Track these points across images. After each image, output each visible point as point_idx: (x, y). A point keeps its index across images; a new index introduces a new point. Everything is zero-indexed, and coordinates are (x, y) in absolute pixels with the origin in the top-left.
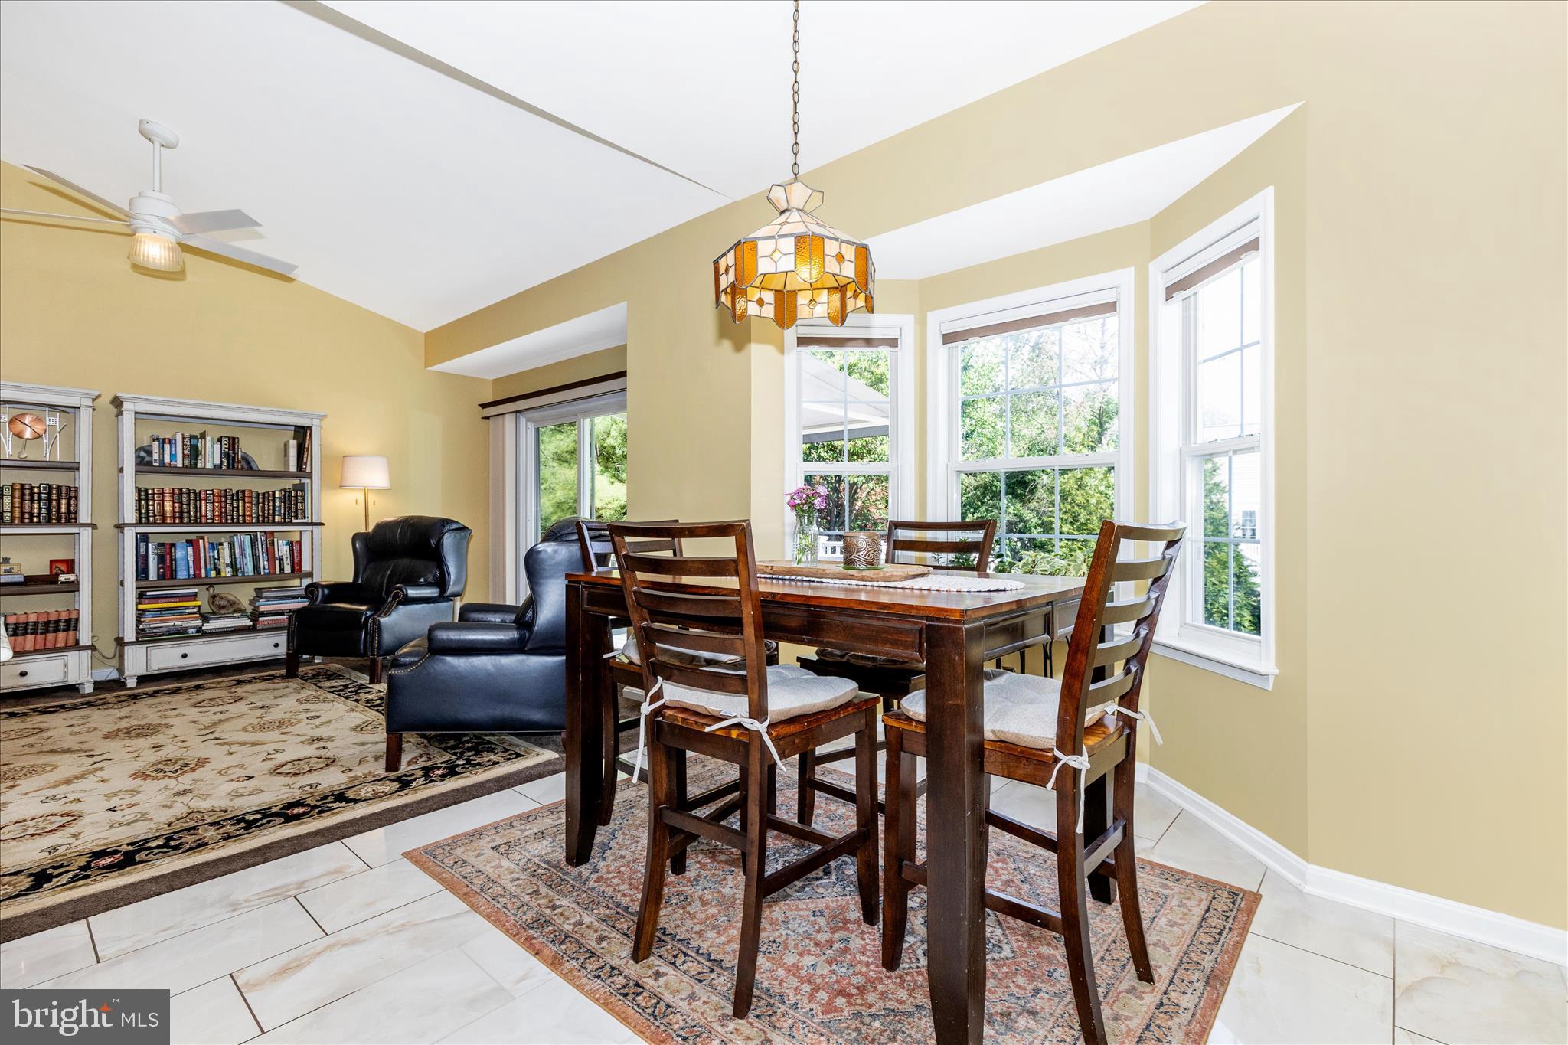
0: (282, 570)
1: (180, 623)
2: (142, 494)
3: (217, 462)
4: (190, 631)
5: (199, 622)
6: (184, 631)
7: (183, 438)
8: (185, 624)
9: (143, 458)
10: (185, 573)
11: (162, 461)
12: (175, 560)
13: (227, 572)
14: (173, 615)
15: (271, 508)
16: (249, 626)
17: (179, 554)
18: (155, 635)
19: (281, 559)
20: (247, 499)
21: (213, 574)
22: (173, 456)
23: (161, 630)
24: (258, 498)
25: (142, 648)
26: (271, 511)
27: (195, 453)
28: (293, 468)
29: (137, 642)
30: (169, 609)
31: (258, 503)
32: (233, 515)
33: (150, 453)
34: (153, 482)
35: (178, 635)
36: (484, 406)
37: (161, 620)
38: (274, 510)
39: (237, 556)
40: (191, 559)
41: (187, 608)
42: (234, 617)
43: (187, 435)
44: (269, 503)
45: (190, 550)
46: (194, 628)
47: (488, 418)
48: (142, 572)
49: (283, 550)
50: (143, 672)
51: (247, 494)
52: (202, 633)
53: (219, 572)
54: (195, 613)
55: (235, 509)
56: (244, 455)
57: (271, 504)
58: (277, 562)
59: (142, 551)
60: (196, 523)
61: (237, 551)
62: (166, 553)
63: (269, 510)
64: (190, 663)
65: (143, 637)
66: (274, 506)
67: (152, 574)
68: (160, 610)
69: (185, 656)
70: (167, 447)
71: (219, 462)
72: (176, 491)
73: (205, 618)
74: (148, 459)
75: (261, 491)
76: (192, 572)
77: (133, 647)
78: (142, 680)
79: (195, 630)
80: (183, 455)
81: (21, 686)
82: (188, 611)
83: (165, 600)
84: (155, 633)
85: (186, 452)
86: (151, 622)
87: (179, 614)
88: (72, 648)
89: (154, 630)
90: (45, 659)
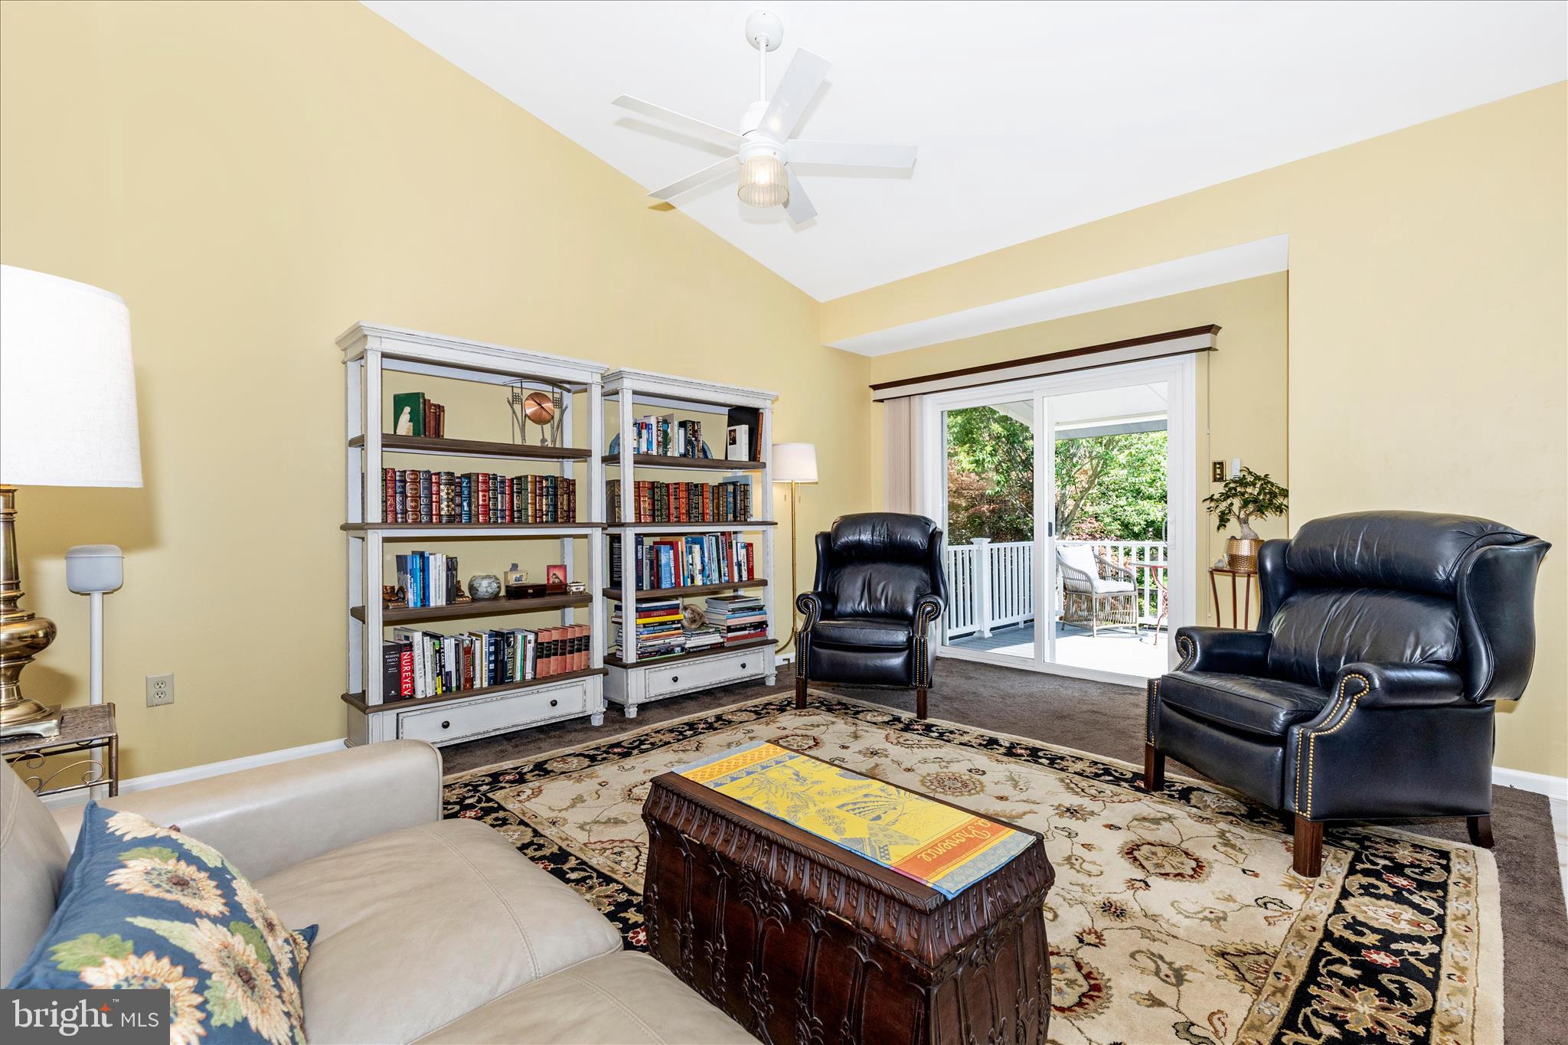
0: (740, 577)
1: (668, 641)
3: (682, 451)
4: (676, 650)
5: (682, 640)
6: (670, 650)
7: (656, 423)
8: (673, 642)
10: (668, 580)
11: (640, 449)
12: (661, 567)
13: (699, 581)
14: (663, 631)
15: (725, 504)
16: (721, 644)
17: (664, 558)
18: (650, 655)
19: (739, 565)
20: (706, 494)
21: (689, 582)
22: (649, 443)
23: (655, 649)
24: (713, 492)
25: (640, 671)
26: (725, 509)
27: (666, 439)
28: (744, 458)
29: (637, 665)
30: (661, 624)
31: (714, 499)
32: (694, 513)
34: (642, 475)
35: (667, 654)
36: (875, 387)
37: (655, 637)
38: (727, 507)
39: (706, 561)
40: (672, 565)
41: (673, 622)
42: (709, 634)
43: (660, 419)
44: (723, 499)
45: (672, 554)
46: (679, 646)
47: (882, 401)
48: (639, 582)
49: (741, 553)
50: (642, 700)
51: (704, 488)
52: (685, 653)
53: (693, 580)
54: (679, 629)
56: (703, 443)
57: (725, 500)
58: (736, 568)
59: (639, 555)
61: (706, 554)
62: (655, 558)
64: (678, 688)
65: (649, 658)
67: (646, 584)
68: (653, 625)
69: (675, 679)
70: (644, 432)
71: (685, 451)
72: (649, 485)
73: (687, 635)
75: (715, 485)
76: (673, 579)
77: (635, 669)
78: (642, 707)
79: (679, 649)
80: (658, 442)
81: (551, 718)
82: (674, 626)
83: (655, 613)
84: (650, 653)
85: (660, 439)
86: (647, 639)
87: (669, 630)
88: (588, 671)
89: (650, 650)
90: (569, 685)
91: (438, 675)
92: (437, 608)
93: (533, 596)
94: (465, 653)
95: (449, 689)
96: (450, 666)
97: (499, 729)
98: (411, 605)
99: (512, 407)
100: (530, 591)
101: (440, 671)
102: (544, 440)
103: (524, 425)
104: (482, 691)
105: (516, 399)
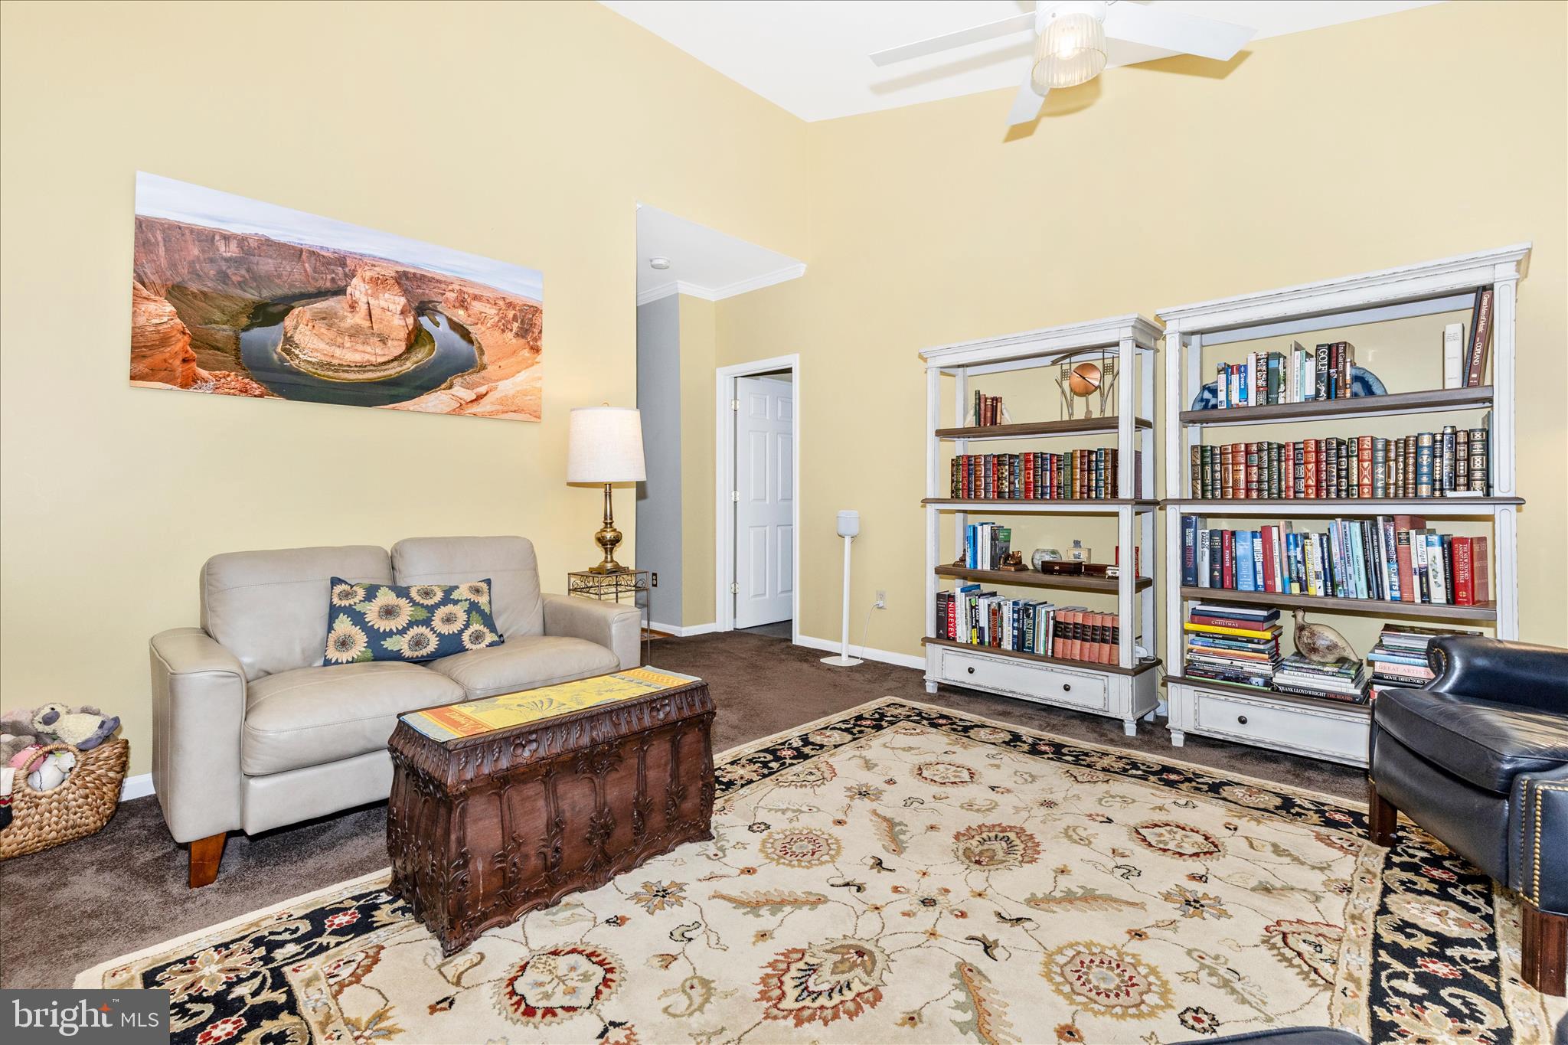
0: (1426, 596)
1: (1240, 664)
2: (1203, 457)
3: (1311, 391)
4: (1255, 680)
5: (1266, 669)
6: (1245, 677)
7: (1258, 360)
8: (1249, 667)
9: (1208, 401)
10: (1251, 579)
11: (1228, 401)
12: (1236, 558)
13: (1317, 588)
14: (1230, 648)
15: (1411, 468)
16: (1354, 697)
17: (1242, 548)
18: (1205, 674)
19: (1423, 574)
20: (1367, 455)
21: (1295, 588)
22: (1244, 391)
23: (1215, 669)
24: (1387, 450)
25: (1188, 691)
26: (1411, 476)
27: (1272, 381)
28: (1454, 380)
29: (1181, 681)
30: (1226, 637)
31: (1387, 460)
32: (1338, 484)
33: (1214, 392)
34: (1218, 436)
35: (1234, 682)
37: (1215, 653)
38: (1416, 473)
39: (1336, 558)
40: (1259, 559)
41: (1250, 640)
42: (1326, 673)
43: (1263, 354)
44: (1406, 458)
45: (1258, 542)
46: (1261, 676)
48: (1189, 574)
49: (1426, 553)
50: (1191, 727)
51: (1367, 444)
52: (1272, 690)
53: (1304, 587)
54: (1262, 652)
55: (1344, 473)
56: (1359, 373)
57: (1411, 461)
58: (1416, 578)
59: (1189, 541)
60: (1280, 497)
61: (1335, 549)
62: (1222, 546)
63: (1405, 472)
64: (1250, 734)
65: (1193, 675)
66: (1417, 465)
67: (1205, 580)
68: (1213, 636)
69: (1243, 721)
70: (1235, 378)
71: (1313, 393)
72: (1254, 448)
73: (1278, 664)
74: (1213, 402)
75: (1393, 438)
76: (1260, 582)
77: (1178, 685)
79: (1261, 681)
80: (1258, 387)
81: (1066, 703)
82: (1250, 645)
83: (1219, 621)
84: (1206, 672)
85: (1261, 383)
86: (1199, 652)
87: (1241, 649)
88: (1113, 668)
89: (1207, 667)
90: (1086, 675)
91: (973, 627)
92: (982, 571)
93: (1060, 572)
94: (995, 613)
95: (982, 643)
96: (984, 622)
97: (1014, 692)
98: (968, 566)
99: (1061, 387)
100: (1057, 568)
101: (975, 624)
102: (1088, 412)
103: (1072, 400)
104: (1006, 653)
105: (1065, 375)
